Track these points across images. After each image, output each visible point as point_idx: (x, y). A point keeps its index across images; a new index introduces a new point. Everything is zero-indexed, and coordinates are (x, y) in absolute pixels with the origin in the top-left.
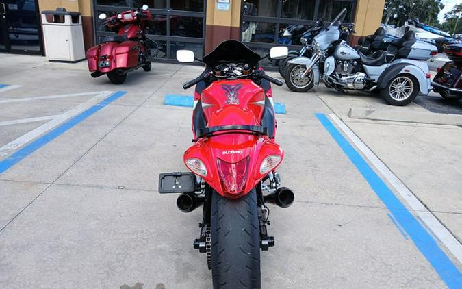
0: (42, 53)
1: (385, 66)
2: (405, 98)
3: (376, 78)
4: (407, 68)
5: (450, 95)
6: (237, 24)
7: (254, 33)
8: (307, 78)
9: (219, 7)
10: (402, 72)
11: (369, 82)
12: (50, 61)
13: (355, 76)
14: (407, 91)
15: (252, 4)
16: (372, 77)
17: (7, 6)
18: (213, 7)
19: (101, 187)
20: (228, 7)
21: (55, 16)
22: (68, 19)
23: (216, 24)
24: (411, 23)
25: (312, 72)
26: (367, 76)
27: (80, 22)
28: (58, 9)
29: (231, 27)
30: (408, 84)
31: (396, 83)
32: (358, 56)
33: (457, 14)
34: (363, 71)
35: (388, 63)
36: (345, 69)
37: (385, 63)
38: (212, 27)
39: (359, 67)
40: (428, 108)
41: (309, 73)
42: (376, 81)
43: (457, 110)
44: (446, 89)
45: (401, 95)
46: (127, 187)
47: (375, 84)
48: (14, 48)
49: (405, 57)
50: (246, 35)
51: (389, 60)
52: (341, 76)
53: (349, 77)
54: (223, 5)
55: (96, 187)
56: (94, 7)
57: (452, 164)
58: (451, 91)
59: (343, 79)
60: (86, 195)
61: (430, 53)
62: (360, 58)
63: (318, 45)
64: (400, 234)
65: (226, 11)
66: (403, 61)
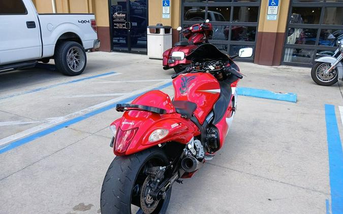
0: (146, 53)
6: (283, 30)
7: (298, 37)
8: (331, 74)
9: (268, 18)
12: (150, 58)
15: (298, 15)
17: (131, 24)
18: (264, 18)
20: (276, 18)
21: (156, 29)
22: (162, 31)
23: (265, 31)
25: (336, 69)
27: (171, 33)
28: (158, 25)
29: (277, 33)
38: (262, 33)
41: (333, 70)
48: (133, 49)
50: (291, 39)
54: (272, 17)
56: (182, 22)
65: (275, 21)
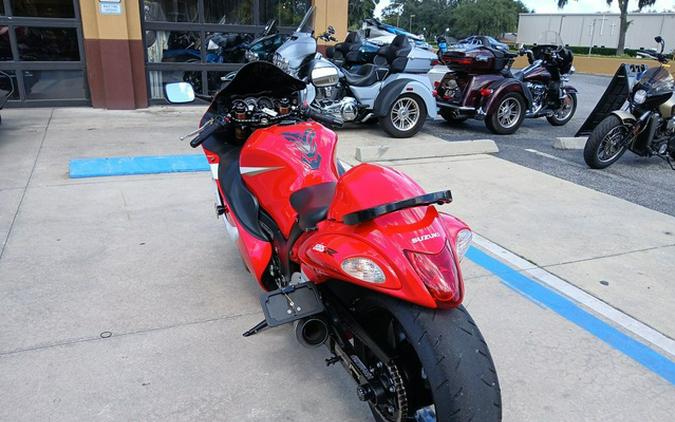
1: (379, 85)
2: (411, 126)
3: (371, 104)
4: (409, 85)
5: (460, 116)
6: (138, 36)
7: (166, 48)
9: (103, 9)
10: (404, 91)
11: (361, 110)
13: (342, 103)
14: (412, 116)
16: (364, 103)
18: (94, 10)
19: (69, 343)
20: (119, 9)
23: (102, 37)
24: (370, 24)
26: (357, 100)
29: (130, 41)
30: (412, 107)
31: (398, 107)
32: (341, 74)
33: (396, 10)
34: (350, 94)
35: (380, 80)
36: (328, 94)
37: (377, 81)
38: (97, 43)
39: (344, 90)
40: (438, 136)
42: (371, 108)
43: (472, 134)
44: (453, 109)
45: (406, 123)
46: (114, 332)
47: (370, 111)
49: (401, 71)
50: (153, 52)
51: (382, 76)
52: (323, 105)
53: (334, 105)
54: (111, 7)
55: (60, 344)
57: (516, 203)
58: (460, 110)
59: (327, 108)
60: (51, 365)
61: (430, 62)
62: (345, 77)
63: (287, 62)
64: (533, 304)
65: (118, 15)
66: (401, 76)
